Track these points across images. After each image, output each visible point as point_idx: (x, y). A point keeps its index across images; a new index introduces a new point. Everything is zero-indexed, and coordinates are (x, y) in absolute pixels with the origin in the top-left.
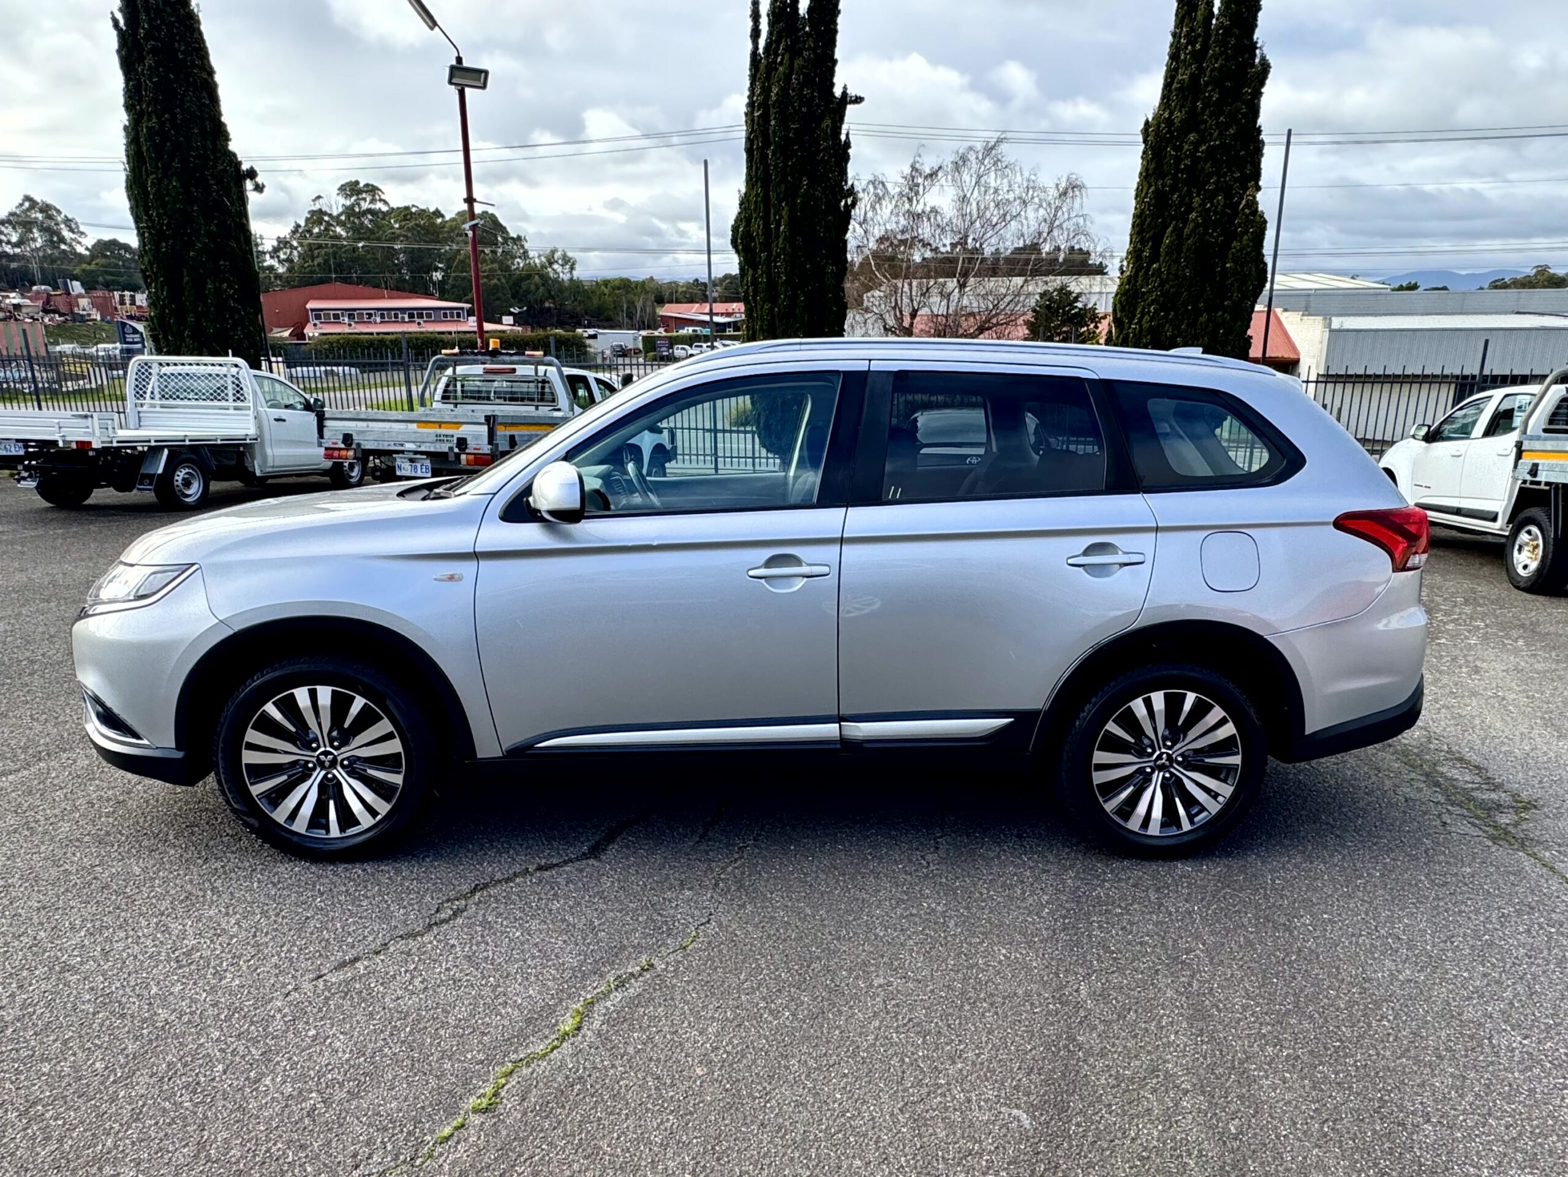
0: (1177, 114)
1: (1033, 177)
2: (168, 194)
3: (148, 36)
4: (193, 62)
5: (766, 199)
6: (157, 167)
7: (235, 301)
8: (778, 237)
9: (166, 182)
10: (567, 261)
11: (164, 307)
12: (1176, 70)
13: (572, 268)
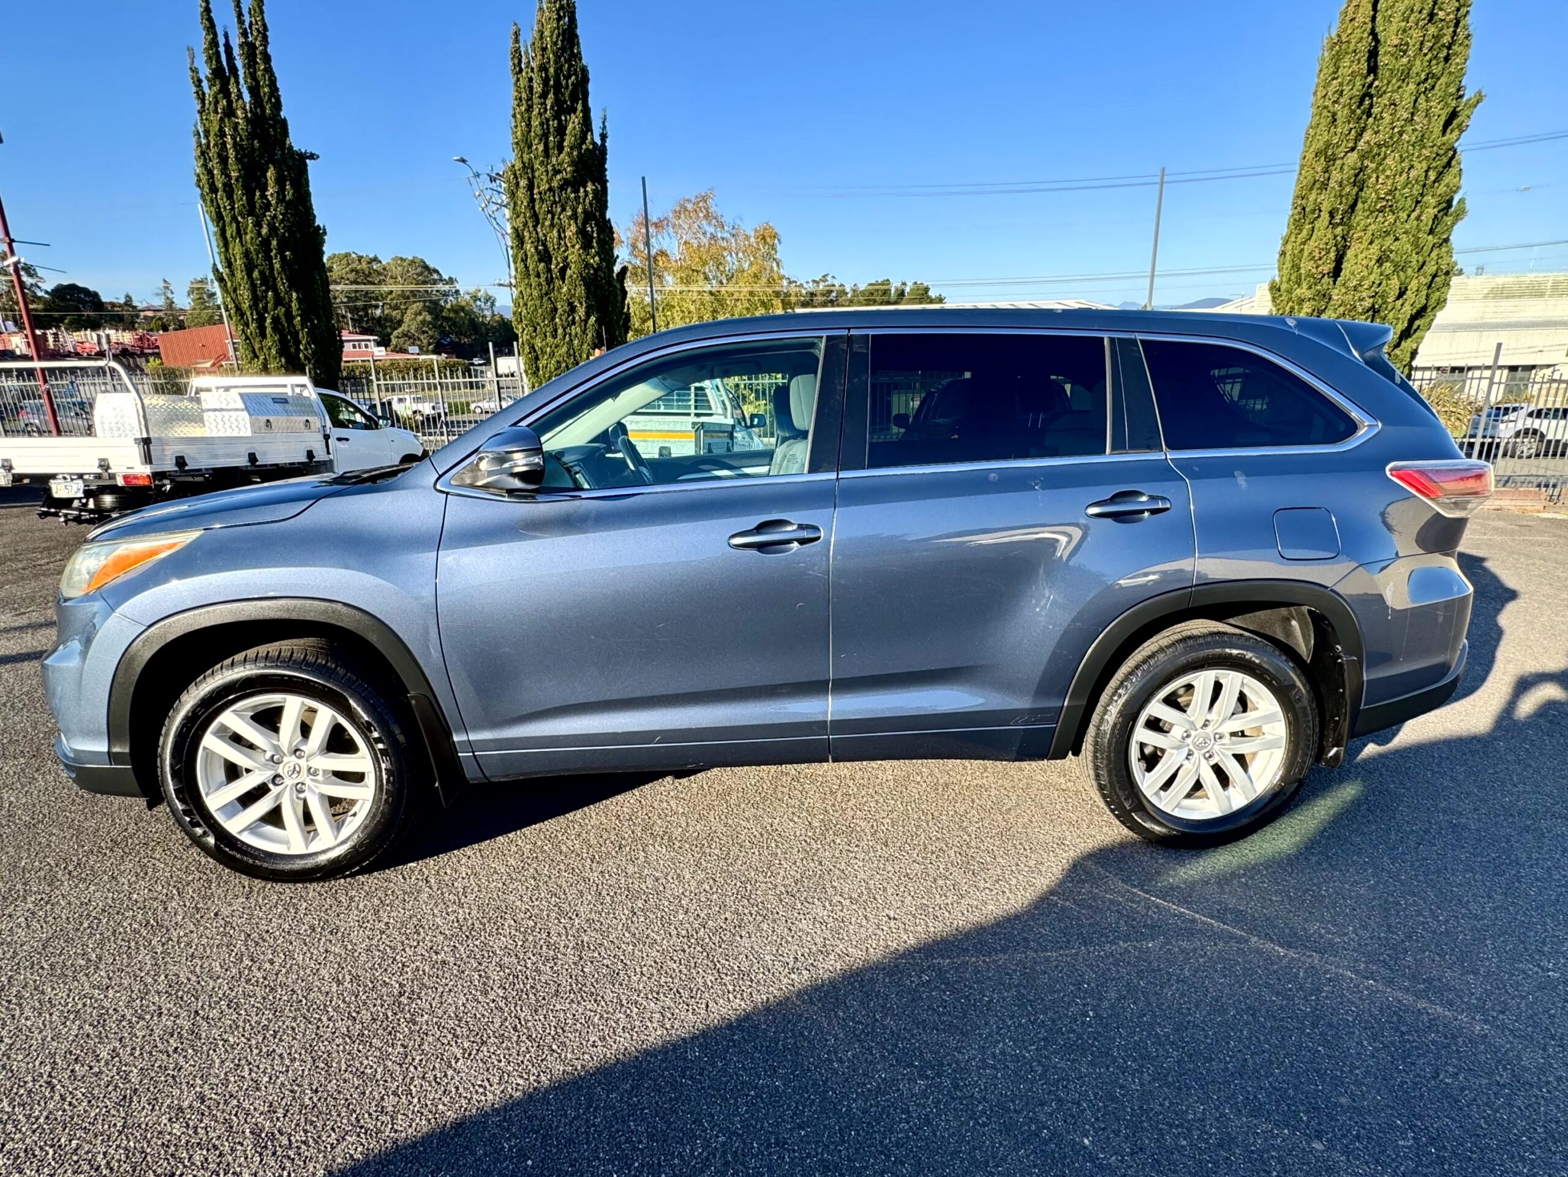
10: (488, 297)
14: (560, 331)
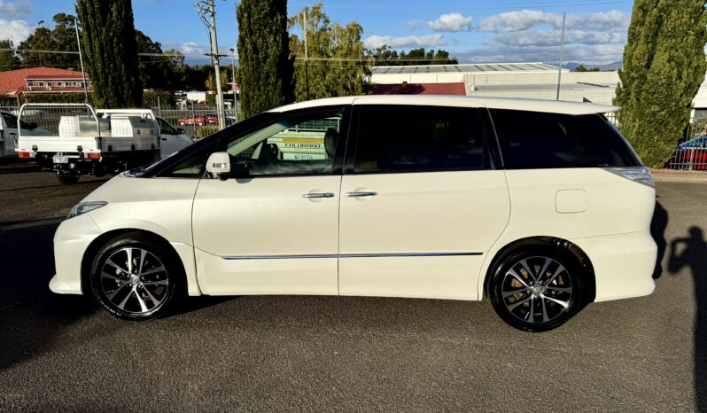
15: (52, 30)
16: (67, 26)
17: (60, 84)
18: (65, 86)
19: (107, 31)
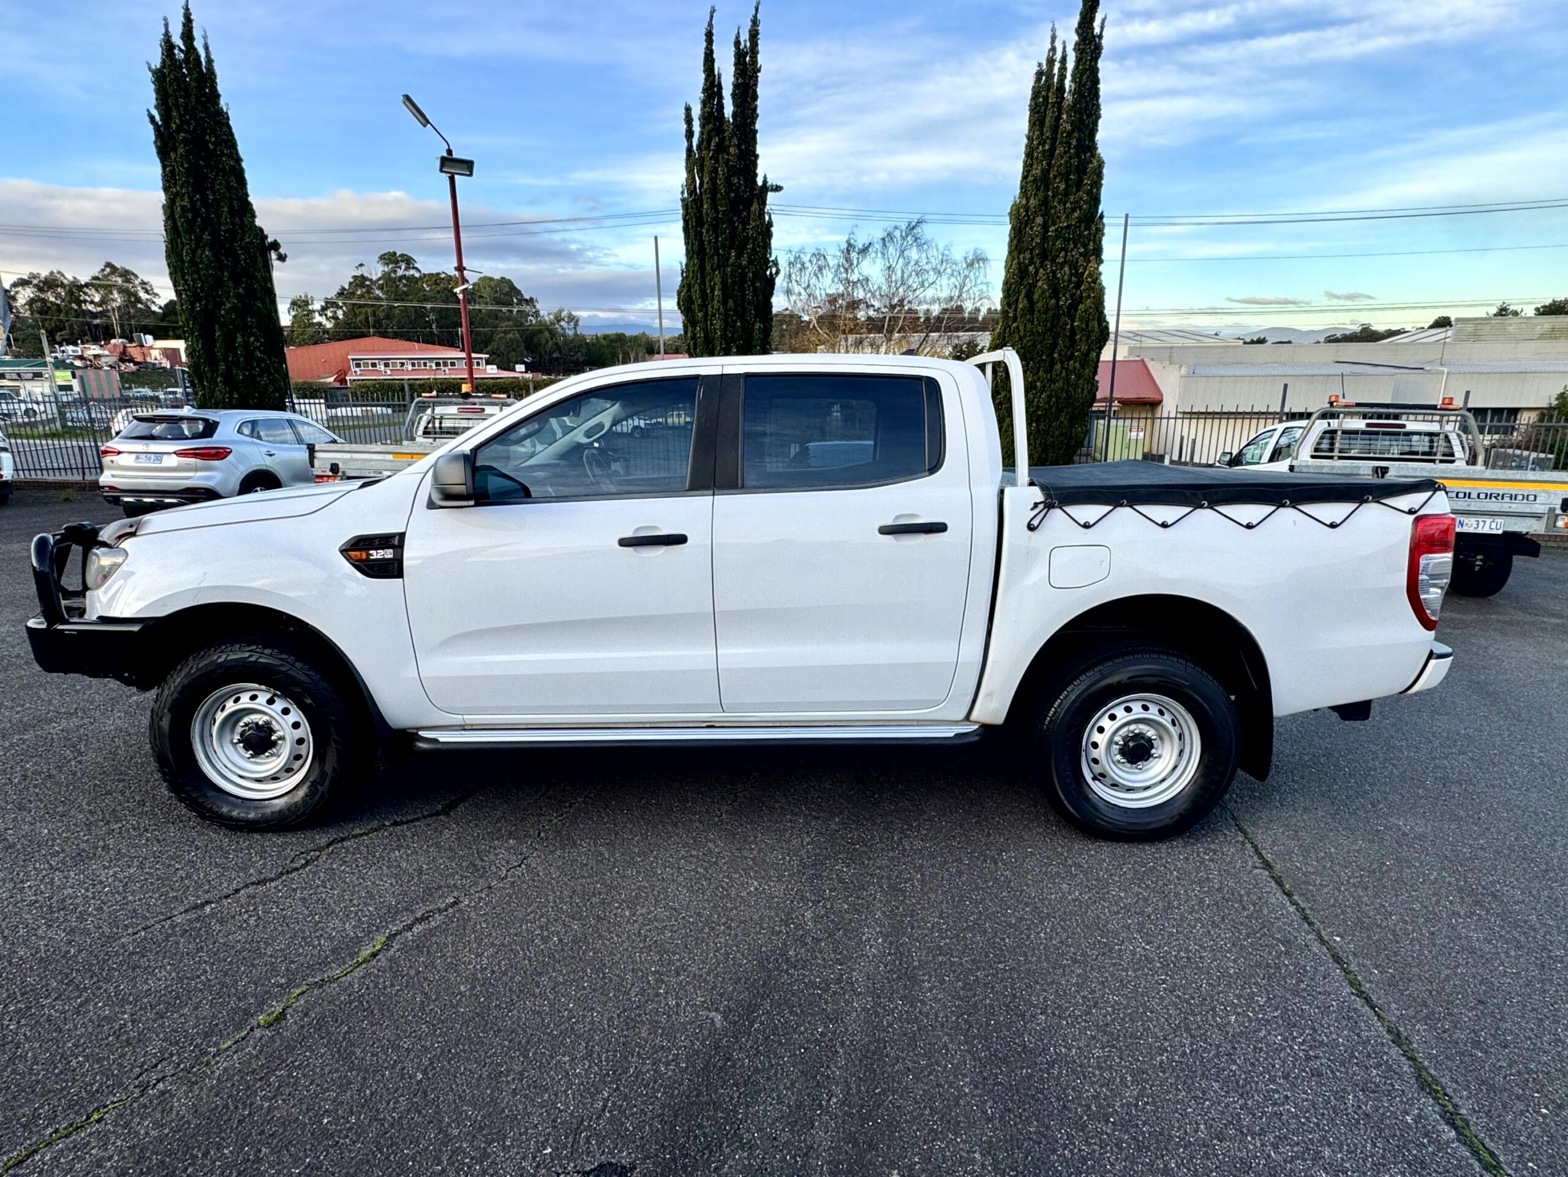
0: (1032, 201)
1: (947, 252)
2: (201, 262)
3: (179, 130)
4: (222, 152)
5: (702, 267)
6: (191, 239)
7: (261, 351)
8: (713, 300)
9: (199, 252)
10: (571, 318)
11: (199, 357)
12: (1031, 165)
13: (576, 325)
14: (1058, 366)
15: (374, 278)
16: (400, 273)
17: (402, 364)
18: (410, 367)
19: (739, 256)
